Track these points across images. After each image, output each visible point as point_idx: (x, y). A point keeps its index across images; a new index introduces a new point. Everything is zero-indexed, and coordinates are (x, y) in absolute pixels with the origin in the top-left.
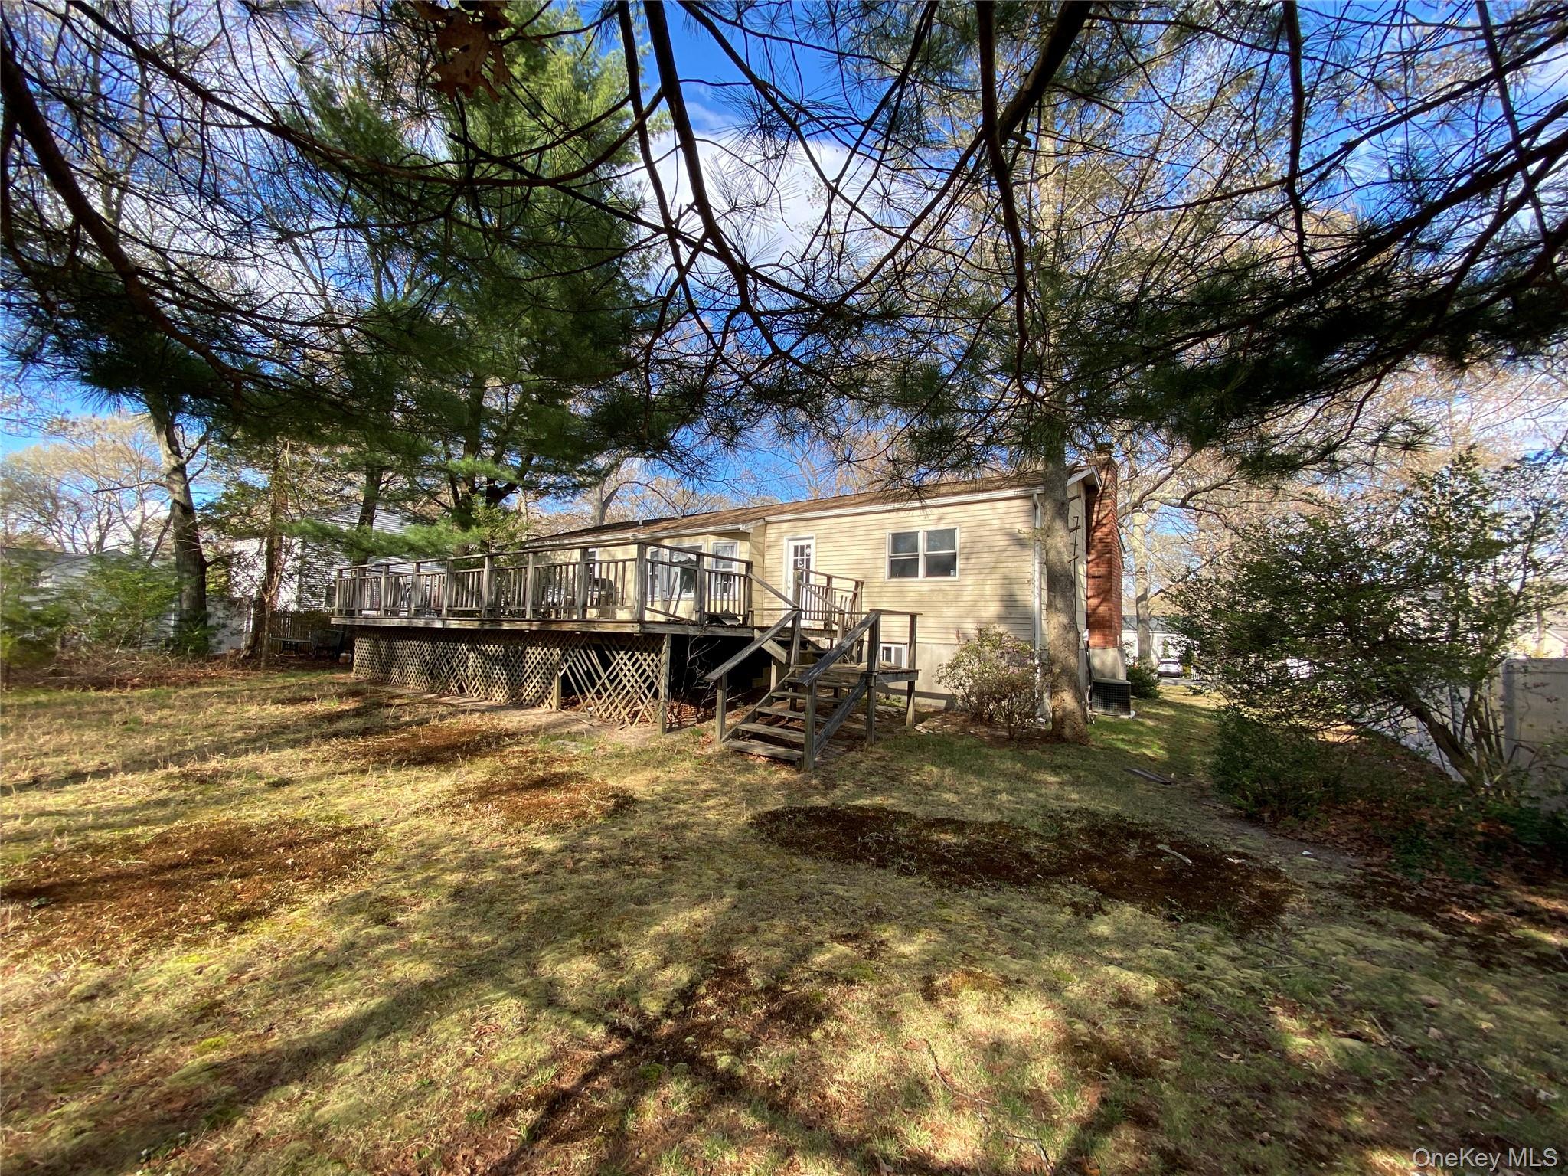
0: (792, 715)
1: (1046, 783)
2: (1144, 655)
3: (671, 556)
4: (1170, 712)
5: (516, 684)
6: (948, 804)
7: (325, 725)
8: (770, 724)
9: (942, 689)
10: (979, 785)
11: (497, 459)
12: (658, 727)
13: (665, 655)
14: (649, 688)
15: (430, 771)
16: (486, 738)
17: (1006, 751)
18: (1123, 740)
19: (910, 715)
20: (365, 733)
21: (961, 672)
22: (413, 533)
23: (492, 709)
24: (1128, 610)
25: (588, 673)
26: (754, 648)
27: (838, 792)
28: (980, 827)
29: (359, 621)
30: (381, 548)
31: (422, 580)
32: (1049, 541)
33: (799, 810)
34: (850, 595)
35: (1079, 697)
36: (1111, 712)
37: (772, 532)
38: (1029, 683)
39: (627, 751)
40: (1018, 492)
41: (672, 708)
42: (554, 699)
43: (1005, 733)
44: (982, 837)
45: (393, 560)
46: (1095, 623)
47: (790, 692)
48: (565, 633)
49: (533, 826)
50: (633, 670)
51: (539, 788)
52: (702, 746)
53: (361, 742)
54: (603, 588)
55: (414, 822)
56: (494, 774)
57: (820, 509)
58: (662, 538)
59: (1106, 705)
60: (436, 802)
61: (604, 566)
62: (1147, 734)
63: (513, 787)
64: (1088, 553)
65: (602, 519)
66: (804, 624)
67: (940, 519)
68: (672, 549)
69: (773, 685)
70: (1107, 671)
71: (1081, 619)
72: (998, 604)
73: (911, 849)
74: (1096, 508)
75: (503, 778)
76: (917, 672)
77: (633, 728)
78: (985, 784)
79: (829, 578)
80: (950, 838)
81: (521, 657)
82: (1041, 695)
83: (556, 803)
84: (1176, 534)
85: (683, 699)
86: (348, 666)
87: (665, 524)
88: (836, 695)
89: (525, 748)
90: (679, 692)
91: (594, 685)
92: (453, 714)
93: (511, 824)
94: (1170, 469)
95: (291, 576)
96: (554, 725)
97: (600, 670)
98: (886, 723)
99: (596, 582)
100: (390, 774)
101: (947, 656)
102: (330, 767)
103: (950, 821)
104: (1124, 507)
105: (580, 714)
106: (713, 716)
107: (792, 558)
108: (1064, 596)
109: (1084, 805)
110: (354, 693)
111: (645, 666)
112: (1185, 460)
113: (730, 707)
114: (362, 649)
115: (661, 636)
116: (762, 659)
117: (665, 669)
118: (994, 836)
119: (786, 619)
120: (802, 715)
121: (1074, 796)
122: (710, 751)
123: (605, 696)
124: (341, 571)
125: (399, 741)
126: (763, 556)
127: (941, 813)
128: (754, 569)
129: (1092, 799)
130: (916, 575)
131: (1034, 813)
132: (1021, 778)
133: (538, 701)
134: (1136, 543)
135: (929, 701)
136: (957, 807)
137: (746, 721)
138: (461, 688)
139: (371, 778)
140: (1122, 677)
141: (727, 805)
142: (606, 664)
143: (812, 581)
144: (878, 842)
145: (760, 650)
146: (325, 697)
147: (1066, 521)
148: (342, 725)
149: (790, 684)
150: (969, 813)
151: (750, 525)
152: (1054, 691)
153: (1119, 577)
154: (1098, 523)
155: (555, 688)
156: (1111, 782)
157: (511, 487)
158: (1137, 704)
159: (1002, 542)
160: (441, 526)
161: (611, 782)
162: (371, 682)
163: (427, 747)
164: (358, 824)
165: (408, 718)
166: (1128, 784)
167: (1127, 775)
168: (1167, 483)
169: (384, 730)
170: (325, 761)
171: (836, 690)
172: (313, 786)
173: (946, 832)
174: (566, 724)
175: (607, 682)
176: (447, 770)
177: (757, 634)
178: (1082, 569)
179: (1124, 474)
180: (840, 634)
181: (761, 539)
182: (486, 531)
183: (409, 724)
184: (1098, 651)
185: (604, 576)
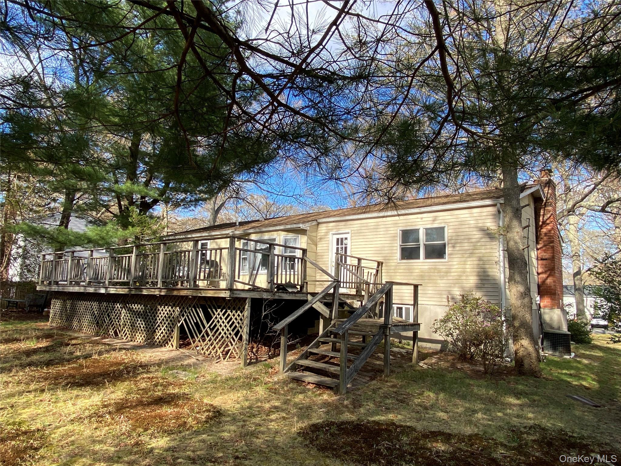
0: (332, 354)
1: (511, 405)
2: (580, 313)
3: (256, 246)
4: (599, 354)
5: (151, 331)
6: (441, 420)
7: (24, 358)
8: (317, 360)
9: (437, 337)
10: (462, 406)
11: (147, 184)
12: (242, 362)
13: (247, 313)
14: (236, 335)
15: (87, 391)
16: (126, 368)
17: (482, 382)
18: (566, 374)
19: (415, 354)
20: (49, 364)
21: (450, 325)
22: (90, 231)
23: (135, 348)
24: (567, 281)
25: (197, 324)
26: (307, 307)
27: (362, 410)
28: (461, 438)
29: (54, 288)
30: (70, 241)
31: (94, 262)
32: (509, 235)
33: (333, 423)
34: (374, 272)
35: (534, 342)
36: (557, 354)
37: (323, 229)
38: (498, 333)
39: (219, 379)
40: (488, 202)
41: (253, 348)
42: (174, 342)
43: (482, 369)
44: (462, 446)
45: (78, 248)
46: (543, 290)
47: (332, 338)
48: (182, 297)
49: (150, 432)
50: (226, 322)
51: (157, 404)
52: (271, 375)
53: (45, 370)
54: (212, 266)
55: (70, 427)
56: (129, 393)
57: (354, 214)
58: (250, 234)
59: (554, 347)
60: (87, 413)
61: (213, 252)
62: (583, 370)
63: (140, 403)
64: (537, 243)
65: (215, 221)
66: (342, 291)
67: (434, 220)
68: (256, 242)
69: (321, 332)
70: (555, 325)
71: (534, 289)
72: (476, 278)
73: (411, 454)
74: (542, 212)
75: (134, 397)
76: (419, 325)
77: (225, 362)
78: (467, 405)
79: (359, 260)
80: (441, 447)
81: (154, 312)
82: (507, 340)
83: (167, 416)
84: (599, 230)
85: (260, 342)
86: (46, 318)
87: (253, 225)
88: (364, 341)
89: (150, 375)
90: (256, 338)
91: (200, 332)
92: (108, 351)
93: (134, 430)
94: (593, 186)
95: (15, 259)
96: (173, 359)
97: (205, 322)
98: (398, 360)
99: (208, 262)
100: (60, 393)
101: (441, 313)
102: (22, 387)
103: (440, 433)
104: (562, 212)
105: (191, 351)
106: (279, 355)
107: (335, 246)
108: (521, 273)
109: (537, 422)
110: (48, 336)
111: (233, 319)
112: (603, 180)
113: (290, 348)
114: (56, 307)
115: (245, 299)
116: (313, 314)
117: (246, 322)
118: (471, 445)
119: (329, 287)
120: (338, 355)
121: (530, 415)
122: (276, 379)
123: (207, 339)
124: (44, 256)
125: (70, 369)
126: (316, 245)
127: (434, 427)
128: (308, 254)
129: (544, 417)
130: (418, 257)
131: (500, 428)
132: (493, 401)
133: (164, 343)
134: (571, 237)
135: (429, 345)
136: (446, 423)
137: (301, 358)
138: (116, 334)
139: (46, 396)
140: (565, 329)
141: (284, 418)
142: (208, 318)
143: (348, 262)
144: (388, 449)
145: (312, 308)
146: (28, 338)
147: (520, 222)
148: (35, 358)
149: (331, 333)
150: (455, 428)
151: (307, 224)
152: (516, 338)
153: (560, 260)
154: (544, 222)
155: (176, 333)
156: (558, 404)
157: (155, 202)
158: (576, 348)
159: (477, 235)
160: (109, 227)
161: (205, 401)
162: (60, 328)
163: (88, 374)
164: (33, 428)
165: (78, 354)
166: (569, 407)
167: (569, 400)
168: (591, 195)
169: (61, 361)
170: (19, 383)
171: (364, 337)
172: (8, 400)
173: (437, 441)
174: (180, 359)
175: (208, 330)
176: (98, 390)
177: (310, 298)
178: (534, 254)
179: (560, 190)
180: (366, 297)
181: (314, 234)
182: (138, 230)
183: (78, 358)
184: (547, 310)
185: (213, 259)
